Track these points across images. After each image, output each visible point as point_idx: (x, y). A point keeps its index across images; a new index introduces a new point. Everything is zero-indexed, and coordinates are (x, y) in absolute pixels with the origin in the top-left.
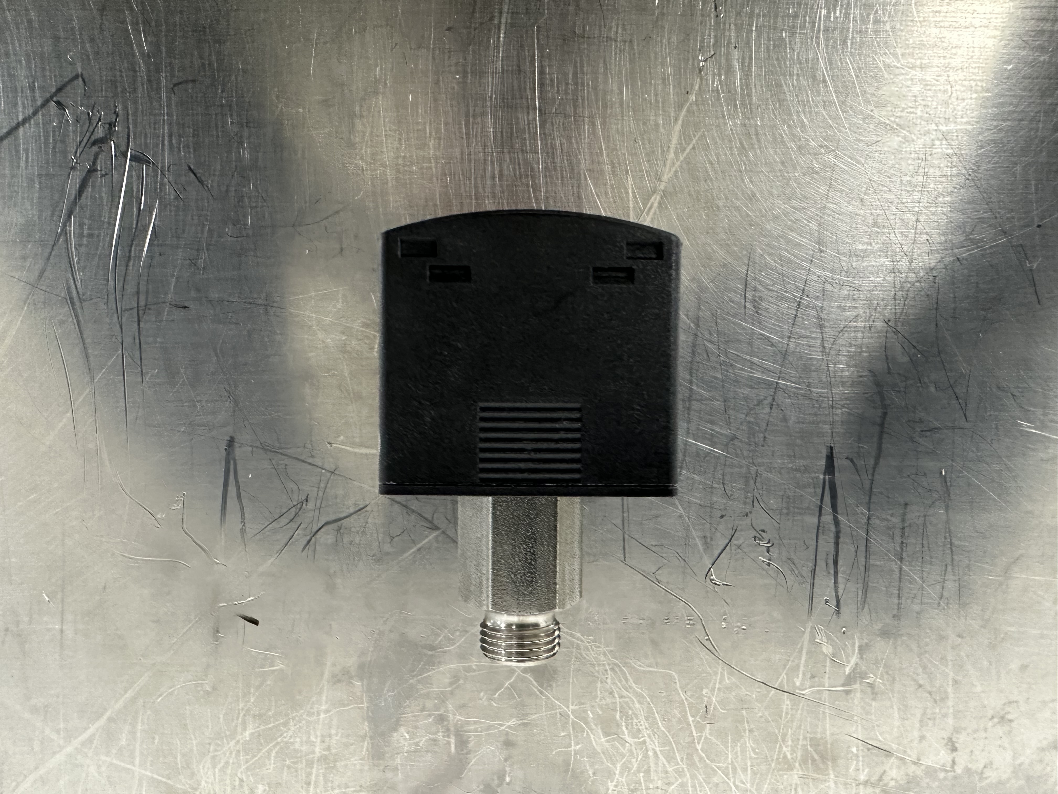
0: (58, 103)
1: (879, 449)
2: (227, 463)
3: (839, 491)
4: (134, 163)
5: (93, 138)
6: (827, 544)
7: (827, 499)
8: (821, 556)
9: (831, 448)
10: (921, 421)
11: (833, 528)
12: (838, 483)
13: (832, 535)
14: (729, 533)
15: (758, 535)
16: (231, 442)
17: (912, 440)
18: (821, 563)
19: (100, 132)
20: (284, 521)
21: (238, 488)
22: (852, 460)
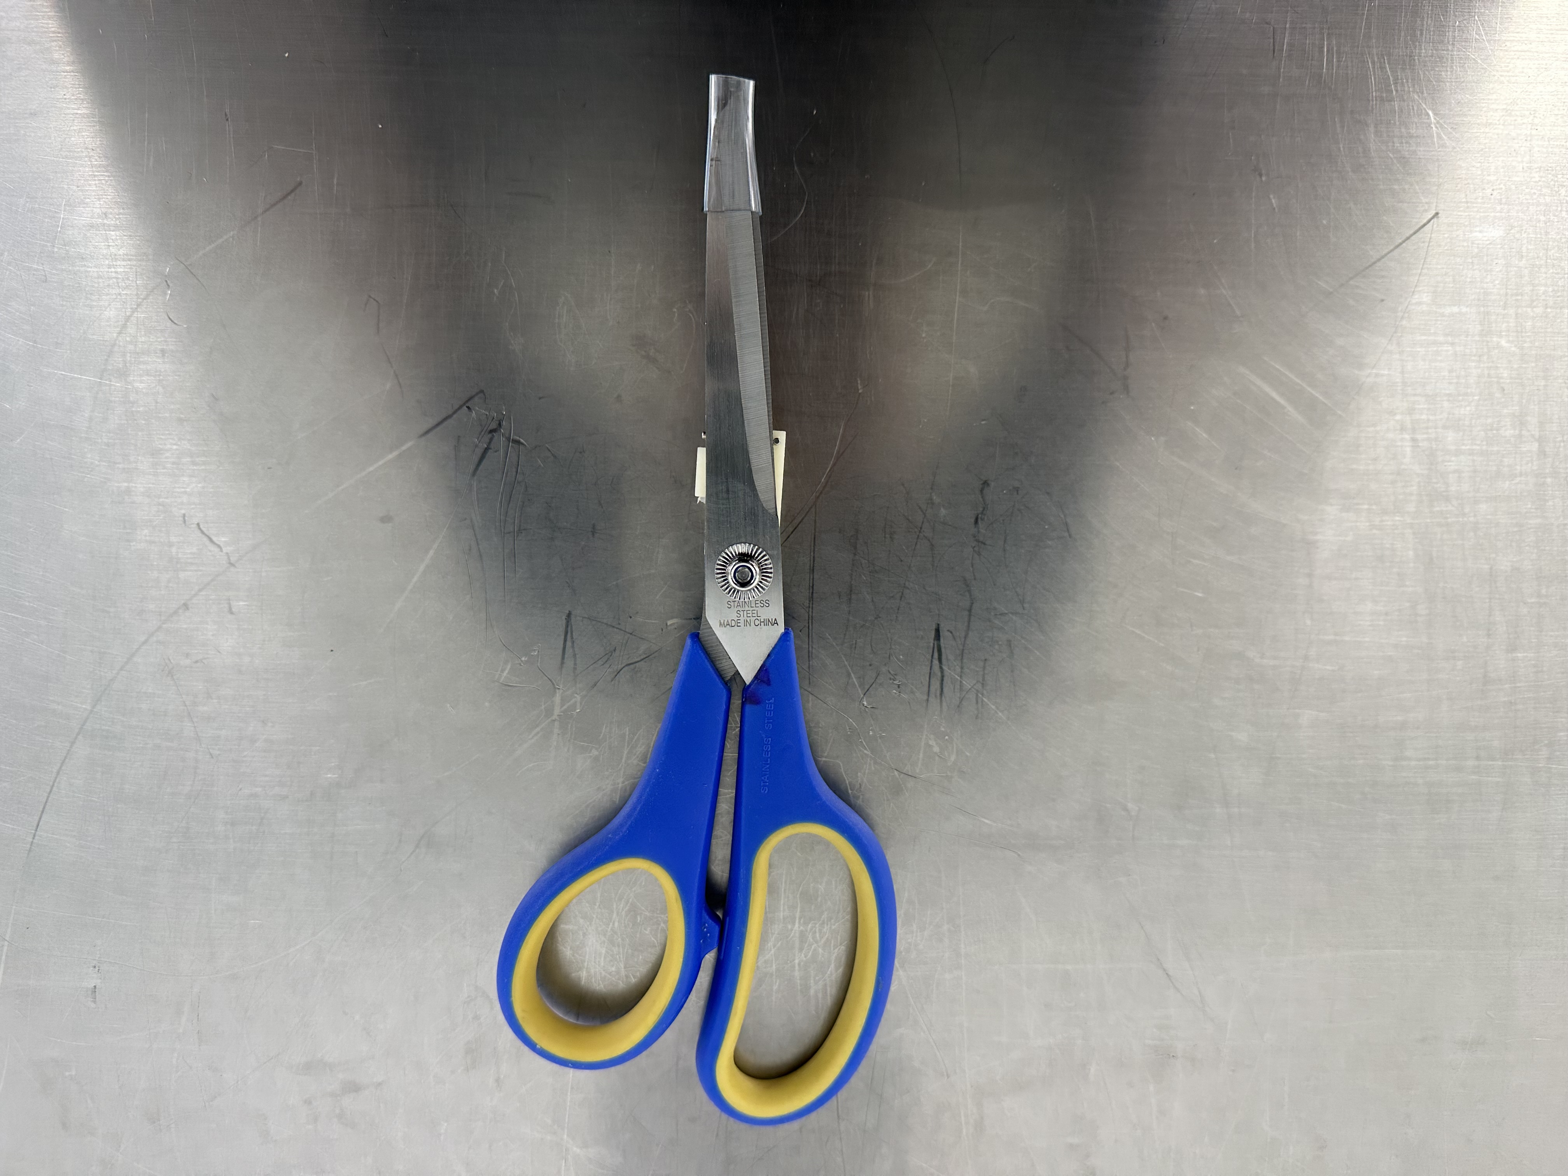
0: (468, 407)
1: (969, 626)
2: (567, 626)
3: (943, 650)
4: (513, 445)
5: (489, 429)
6: (936, 685)
7: (936, 655)
8: (932, 689)
9: (938, 625)
10: (995, 609)
11: (939, 674)
12: (942, 645)
13: (939, 678)
14: (874, 676)
15: (892, 677)
16: (569, 615)
17: (990, 621)
18: (932, 695)
19: (494, 425)
20: (600, 662)
21: (573, 642)
22: (951, 632)
